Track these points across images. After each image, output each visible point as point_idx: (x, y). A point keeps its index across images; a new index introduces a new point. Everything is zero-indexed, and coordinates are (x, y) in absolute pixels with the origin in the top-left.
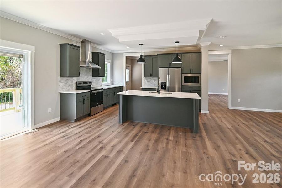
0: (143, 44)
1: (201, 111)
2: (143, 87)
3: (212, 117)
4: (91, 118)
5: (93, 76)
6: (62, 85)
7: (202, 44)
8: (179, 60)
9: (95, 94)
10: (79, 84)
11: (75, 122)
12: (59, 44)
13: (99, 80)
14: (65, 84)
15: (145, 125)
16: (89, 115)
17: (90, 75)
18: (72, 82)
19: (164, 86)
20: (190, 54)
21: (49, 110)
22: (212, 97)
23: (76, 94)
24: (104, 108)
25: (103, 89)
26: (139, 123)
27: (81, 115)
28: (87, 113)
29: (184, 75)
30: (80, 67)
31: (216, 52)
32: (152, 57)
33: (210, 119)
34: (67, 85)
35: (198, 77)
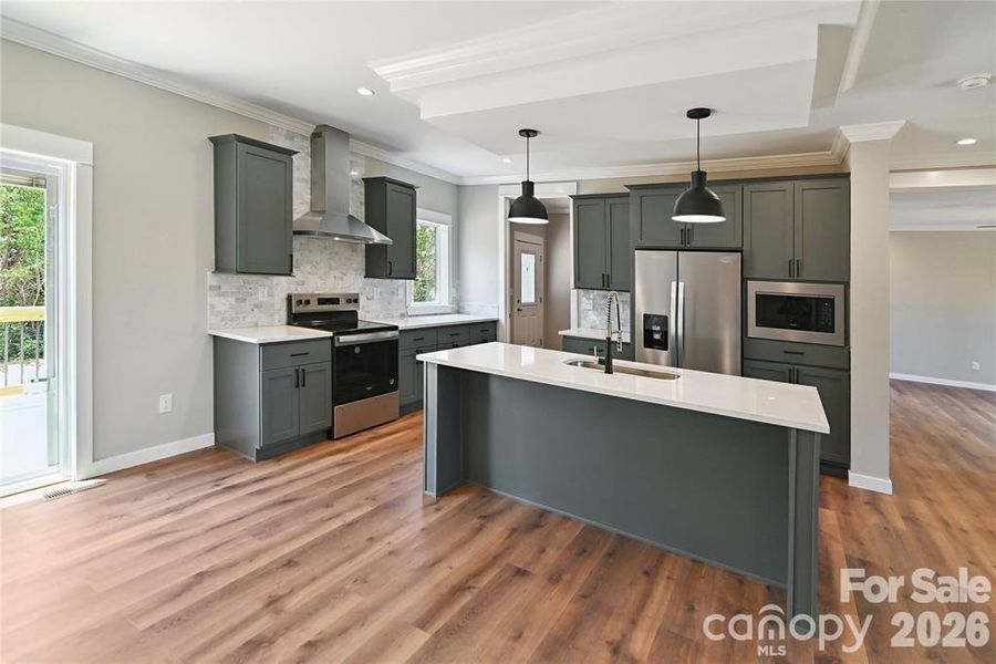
0: (535, 133)
1: (850, 474)
2: (573, 332)
3: (910, 518)
4: (333, 449)
5: (368, 275)
6: (223, 304)
7: (852, 134)
8: (711, 207)
9: (357, 350)
10: (300, 302)
11: (258, 460)
12: (210, 138)
13: (394, 293)
14: (237, 300)
15: (537, 521)
16: (329, 435)
17: (356, 270)
18: (271, 295)
19: (657, 332)
20: (787, 185)
21: (164, 403)
22: (914, 401)
23: (261, 345)
24: (401, 408)
25: (396, 328)
26: (512, 505)
27: (290, 433)
28: (321, 427)
29: (754, 288)
30: (296, 233)
31: (934, 179)
32: (609, 201)
33: (896, 530)
34: (246, 306)
35: (831, 301)
